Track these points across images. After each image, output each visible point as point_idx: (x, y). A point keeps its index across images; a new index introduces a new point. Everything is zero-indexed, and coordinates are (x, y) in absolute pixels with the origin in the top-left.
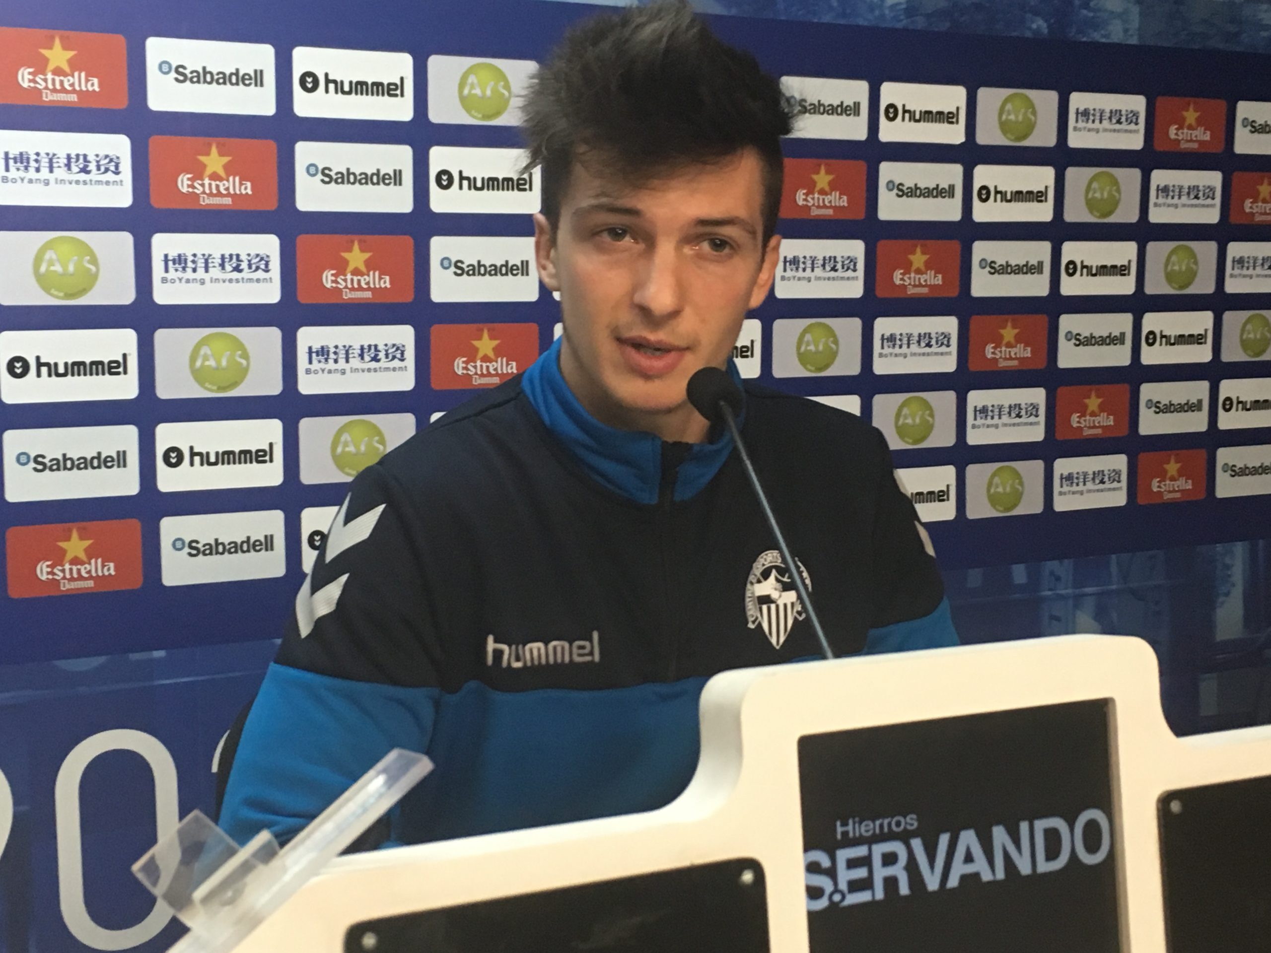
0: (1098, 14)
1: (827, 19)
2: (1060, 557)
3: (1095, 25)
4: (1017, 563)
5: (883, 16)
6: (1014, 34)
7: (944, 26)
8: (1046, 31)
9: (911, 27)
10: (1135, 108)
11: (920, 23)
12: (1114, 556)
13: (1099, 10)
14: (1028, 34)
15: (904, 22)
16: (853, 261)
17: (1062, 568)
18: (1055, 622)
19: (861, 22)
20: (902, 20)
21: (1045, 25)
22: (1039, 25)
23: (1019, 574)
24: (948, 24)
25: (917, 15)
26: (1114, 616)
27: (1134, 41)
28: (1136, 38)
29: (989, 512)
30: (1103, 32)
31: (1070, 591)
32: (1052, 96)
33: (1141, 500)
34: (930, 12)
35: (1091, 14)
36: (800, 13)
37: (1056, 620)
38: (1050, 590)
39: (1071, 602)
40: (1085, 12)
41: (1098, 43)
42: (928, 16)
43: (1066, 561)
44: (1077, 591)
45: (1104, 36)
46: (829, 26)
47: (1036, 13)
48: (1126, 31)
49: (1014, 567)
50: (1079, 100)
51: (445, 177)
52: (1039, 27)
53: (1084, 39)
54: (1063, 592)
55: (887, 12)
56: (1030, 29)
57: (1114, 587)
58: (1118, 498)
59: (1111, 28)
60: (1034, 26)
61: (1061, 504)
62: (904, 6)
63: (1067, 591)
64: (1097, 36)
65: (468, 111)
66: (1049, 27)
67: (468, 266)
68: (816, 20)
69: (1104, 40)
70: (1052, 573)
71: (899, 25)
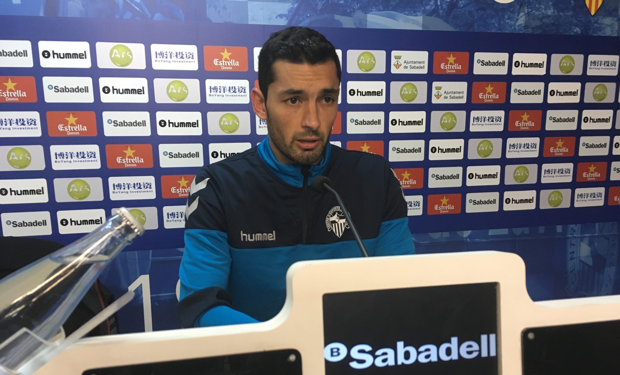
0: (601, 26)
1: (493, 31)
2: (575, 223)
3: (600, 29)
4: (558, 225)
5: (515, 29)
6: (567, 34)
7: (539, 32)
8: (580, 32)
9: (526, 33)
10: (614, 60)
11: (530, 31)
12: (597, 224)
13: (601, 24)
14: (573, 34)
15: (524, 31)
16: (500, 118)
17: (577, 227)
18: (572, 246)
19: (507, 32)
20: (522, 30)
21: (580, 30)
22: (577, 30)
23: (559, 229)
24: (541, 31)
25: (528, 28)
26: (596, 245)
27: (615, 35)
28: (616, 34)
29: (549, 207)
30: (602, 32)
31: (579, 235)
32: (582, 56)
33: (610, 204)
34: (534, 27)
35: (598, 26)
36: (483, 29)
37: (573, 245)
38: (571, 234)
39: (579, 239)
40: (596, 25)
41: (601, 36)
42: (533, 28)
43: (578, 225)
44: (582, 235)
45: (603, 34)
46: (494, 33)
47: (577, 26)
48: (612, 31)
49: (557, 226)
50: (592, 58)
51: (352, 92)
52: (577, 31)
53: (595, 35)
54: (576, 236)
55: (517, 27)
56: (573, 32)
57: (597, 234)
58: (600, 203)
59: (606, 30)
60: (575, 31)
61: (577, 205)
62: (524, 25)
63: (578, 235)
64: (600, 34)
65: (361, 69)
66: (581, 30)
67: (360, 122)
68: (489, 32)
69: (603, 35)
70: (572, 229)
71: (521, 32)
